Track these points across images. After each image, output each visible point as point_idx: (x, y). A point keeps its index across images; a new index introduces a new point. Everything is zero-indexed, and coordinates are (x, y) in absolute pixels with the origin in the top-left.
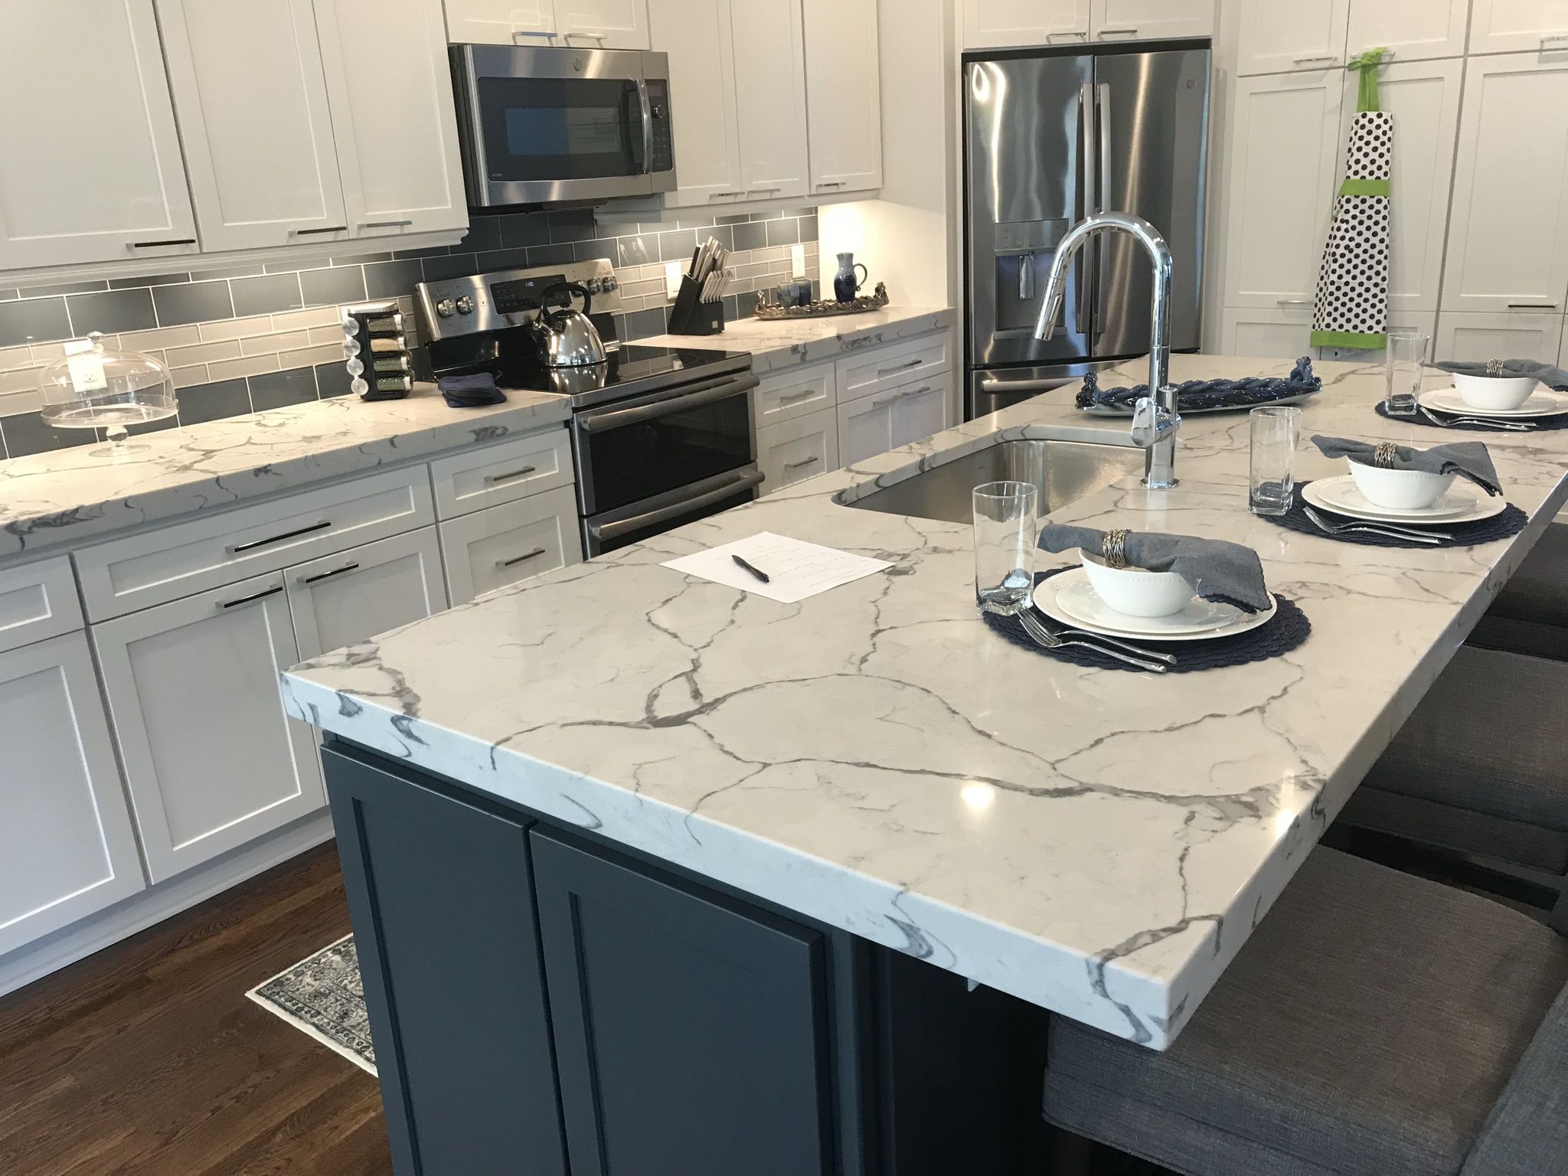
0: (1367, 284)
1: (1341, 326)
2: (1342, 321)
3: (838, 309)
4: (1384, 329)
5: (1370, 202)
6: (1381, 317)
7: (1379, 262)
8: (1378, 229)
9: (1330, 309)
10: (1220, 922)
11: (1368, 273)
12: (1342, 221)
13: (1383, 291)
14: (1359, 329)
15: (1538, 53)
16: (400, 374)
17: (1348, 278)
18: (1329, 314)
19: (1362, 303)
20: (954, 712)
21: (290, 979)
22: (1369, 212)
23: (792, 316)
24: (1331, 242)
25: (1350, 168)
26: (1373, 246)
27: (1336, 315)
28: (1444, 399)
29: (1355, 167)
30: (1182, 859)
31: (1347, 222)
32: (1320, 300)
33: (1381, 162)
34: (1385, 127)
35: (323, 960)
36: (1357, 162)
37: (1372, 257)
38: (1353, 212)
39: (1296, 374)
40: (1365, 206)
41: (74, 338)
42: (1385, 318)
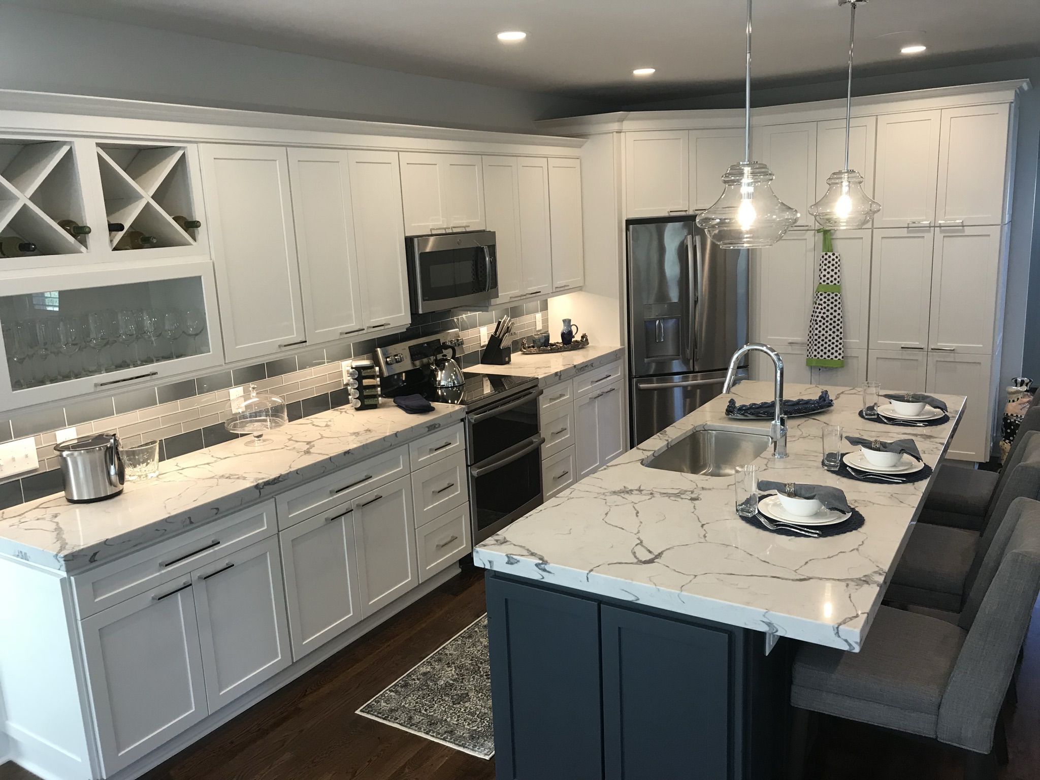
0: (833, 335)
1: (822, 356)
2: (822, 353)
3: (565, 348)
4: (843, 357)
5: (832, 295)
6: (840, 351)
7: (838, 325)
8: (836, 308)
9: (816, 348)
10: (868, 614)
11: (833, 330)
12: (819, 304)
13: (841, 339)
14: (831, 358)
15: (906, 229)
16: (375, 396)
17: (823, 332)
18: (816, 350)
19: (831, 344)
20: (751, 555)
21: (374, 704)
22: (832, 300)
23: (541, 352)
24: (814, 314)
25: (821, 278)
26: (835, 317)
27: (819, 350)
28: (888, 410)
29: (823, 279)
30: (850, 597)
31: (821, 305)
32: (810, 343)
33: (836, 276)
34: (837, 260)
35: (386, 695)
36: (824, 276)
37: (834, 322)
38: (824, 300)
39: (821, 397)
40: (829, 298)
41: (233, 387)
42: (843, 352)
